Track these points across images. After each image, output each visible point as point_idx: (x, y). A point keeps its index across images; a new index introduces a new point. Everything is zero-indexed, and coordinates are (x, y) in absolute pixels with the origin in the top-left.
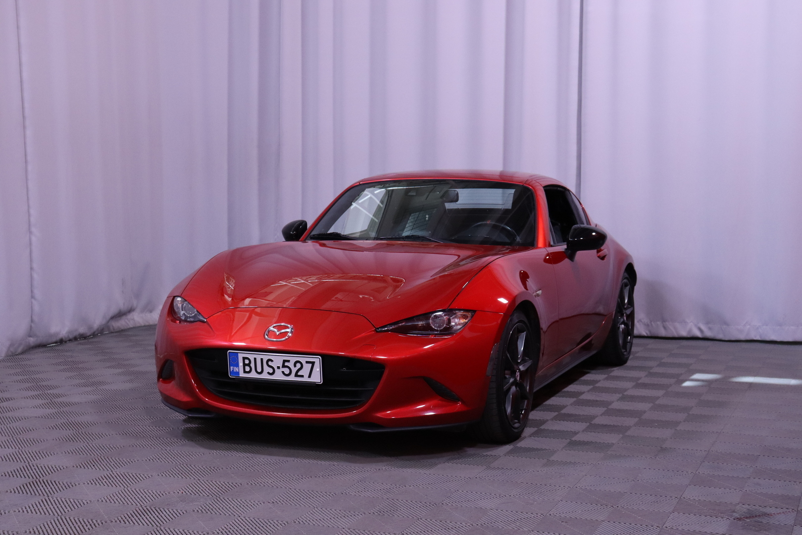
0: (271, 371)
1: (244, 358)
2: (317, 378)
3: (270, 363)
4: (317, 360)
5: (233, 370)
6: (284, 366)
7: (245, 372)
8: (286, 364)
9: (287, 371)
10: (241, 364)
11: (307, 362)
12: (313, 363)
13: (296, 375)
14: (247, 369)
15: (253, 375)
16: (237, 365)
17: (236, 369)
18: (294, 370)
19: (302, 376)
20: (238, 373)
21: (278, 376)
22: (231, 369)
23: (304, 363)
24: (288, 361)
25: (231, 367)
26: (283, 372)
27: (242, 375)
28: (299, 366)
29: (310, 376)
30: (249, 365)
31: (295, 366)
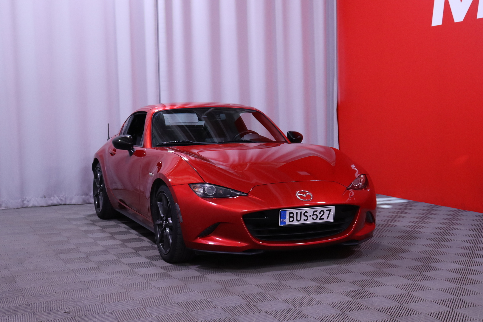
0: (306, 218)
1: (290, 213)
2: (331, 219)
3: (306, 214)
4: (332, 208)
5: (282, 222)
6: (314, 214)
7: (290, 221)
8: (315, 213)
9: (315, 217)
10: (288, 217)
11: (327, 210)
12: (330, 210)
13: (320, 219)
14: (291, 219)
15: (295, 222)
16: (285, 218)
17: (284, 221)
18: (319, 216)
19: (323, 219)
20: (285, 223)
21: (310, 221)
22: (281, 221)
23: (325, 211)
24: (316, 211)
25: (281, 220)
26: (313, 218)
27: (288, 223)
28: (322, 213)
29: (327, 219)
30: (293, 217)
31: (320, 213)
